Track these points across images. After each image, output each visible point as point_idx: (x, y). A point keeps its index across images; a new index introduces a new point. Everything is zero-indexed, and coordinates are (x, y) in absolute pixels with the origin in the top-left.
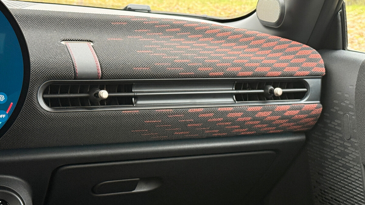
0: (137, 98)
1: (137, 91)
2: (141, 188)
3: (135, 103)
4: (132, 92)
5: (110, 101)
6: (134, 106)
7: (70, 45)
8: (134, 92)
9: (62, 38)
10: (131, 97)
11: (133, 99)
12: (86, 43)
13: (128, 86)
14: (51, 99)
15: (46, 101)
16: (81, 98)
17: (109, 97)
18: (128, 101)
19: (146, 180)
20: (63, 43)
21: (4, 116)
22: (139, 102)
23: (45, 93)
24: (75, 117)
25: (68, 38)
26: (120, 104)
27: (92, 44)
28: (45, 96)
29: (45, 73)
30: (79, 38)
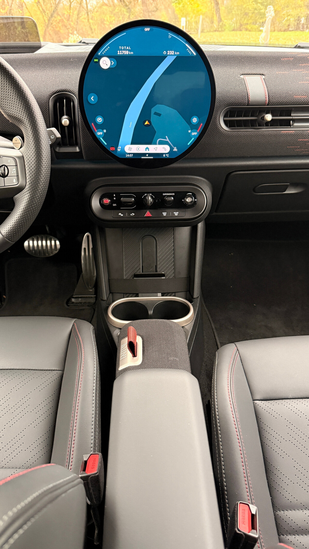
0: (294, 121)
1: (295, 115)
2: (290, 191)
3: (293, 125)
4: (290, 116)
5: (273, 123)
6: (291, 128)
7: (247, 78)
8: (292, 116)
9: (241, 73)
10: (290, 120)
11: (291, 122)
12: (258, 77)
13: (288, 112)
14: (230, 121)
15: (225, 122)
16: (251, 120)
17: (272, 120)
18: (287, 123)
19: (295, 185)
20: (242, 76)
21: (196, 133)
22: (296, 124)
23: (225, 116)
24: (245, 135)
25: (246, 72)
26: (280, 126)
27: (264, 77)
28: (225, 119)
29: (226, 100)
30: (254, 72)
